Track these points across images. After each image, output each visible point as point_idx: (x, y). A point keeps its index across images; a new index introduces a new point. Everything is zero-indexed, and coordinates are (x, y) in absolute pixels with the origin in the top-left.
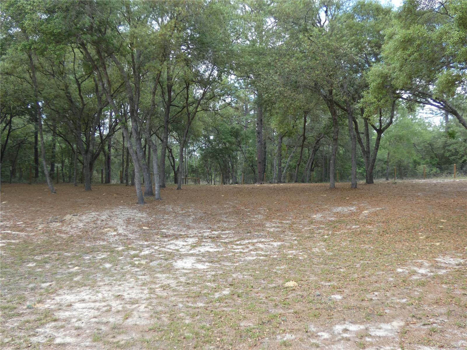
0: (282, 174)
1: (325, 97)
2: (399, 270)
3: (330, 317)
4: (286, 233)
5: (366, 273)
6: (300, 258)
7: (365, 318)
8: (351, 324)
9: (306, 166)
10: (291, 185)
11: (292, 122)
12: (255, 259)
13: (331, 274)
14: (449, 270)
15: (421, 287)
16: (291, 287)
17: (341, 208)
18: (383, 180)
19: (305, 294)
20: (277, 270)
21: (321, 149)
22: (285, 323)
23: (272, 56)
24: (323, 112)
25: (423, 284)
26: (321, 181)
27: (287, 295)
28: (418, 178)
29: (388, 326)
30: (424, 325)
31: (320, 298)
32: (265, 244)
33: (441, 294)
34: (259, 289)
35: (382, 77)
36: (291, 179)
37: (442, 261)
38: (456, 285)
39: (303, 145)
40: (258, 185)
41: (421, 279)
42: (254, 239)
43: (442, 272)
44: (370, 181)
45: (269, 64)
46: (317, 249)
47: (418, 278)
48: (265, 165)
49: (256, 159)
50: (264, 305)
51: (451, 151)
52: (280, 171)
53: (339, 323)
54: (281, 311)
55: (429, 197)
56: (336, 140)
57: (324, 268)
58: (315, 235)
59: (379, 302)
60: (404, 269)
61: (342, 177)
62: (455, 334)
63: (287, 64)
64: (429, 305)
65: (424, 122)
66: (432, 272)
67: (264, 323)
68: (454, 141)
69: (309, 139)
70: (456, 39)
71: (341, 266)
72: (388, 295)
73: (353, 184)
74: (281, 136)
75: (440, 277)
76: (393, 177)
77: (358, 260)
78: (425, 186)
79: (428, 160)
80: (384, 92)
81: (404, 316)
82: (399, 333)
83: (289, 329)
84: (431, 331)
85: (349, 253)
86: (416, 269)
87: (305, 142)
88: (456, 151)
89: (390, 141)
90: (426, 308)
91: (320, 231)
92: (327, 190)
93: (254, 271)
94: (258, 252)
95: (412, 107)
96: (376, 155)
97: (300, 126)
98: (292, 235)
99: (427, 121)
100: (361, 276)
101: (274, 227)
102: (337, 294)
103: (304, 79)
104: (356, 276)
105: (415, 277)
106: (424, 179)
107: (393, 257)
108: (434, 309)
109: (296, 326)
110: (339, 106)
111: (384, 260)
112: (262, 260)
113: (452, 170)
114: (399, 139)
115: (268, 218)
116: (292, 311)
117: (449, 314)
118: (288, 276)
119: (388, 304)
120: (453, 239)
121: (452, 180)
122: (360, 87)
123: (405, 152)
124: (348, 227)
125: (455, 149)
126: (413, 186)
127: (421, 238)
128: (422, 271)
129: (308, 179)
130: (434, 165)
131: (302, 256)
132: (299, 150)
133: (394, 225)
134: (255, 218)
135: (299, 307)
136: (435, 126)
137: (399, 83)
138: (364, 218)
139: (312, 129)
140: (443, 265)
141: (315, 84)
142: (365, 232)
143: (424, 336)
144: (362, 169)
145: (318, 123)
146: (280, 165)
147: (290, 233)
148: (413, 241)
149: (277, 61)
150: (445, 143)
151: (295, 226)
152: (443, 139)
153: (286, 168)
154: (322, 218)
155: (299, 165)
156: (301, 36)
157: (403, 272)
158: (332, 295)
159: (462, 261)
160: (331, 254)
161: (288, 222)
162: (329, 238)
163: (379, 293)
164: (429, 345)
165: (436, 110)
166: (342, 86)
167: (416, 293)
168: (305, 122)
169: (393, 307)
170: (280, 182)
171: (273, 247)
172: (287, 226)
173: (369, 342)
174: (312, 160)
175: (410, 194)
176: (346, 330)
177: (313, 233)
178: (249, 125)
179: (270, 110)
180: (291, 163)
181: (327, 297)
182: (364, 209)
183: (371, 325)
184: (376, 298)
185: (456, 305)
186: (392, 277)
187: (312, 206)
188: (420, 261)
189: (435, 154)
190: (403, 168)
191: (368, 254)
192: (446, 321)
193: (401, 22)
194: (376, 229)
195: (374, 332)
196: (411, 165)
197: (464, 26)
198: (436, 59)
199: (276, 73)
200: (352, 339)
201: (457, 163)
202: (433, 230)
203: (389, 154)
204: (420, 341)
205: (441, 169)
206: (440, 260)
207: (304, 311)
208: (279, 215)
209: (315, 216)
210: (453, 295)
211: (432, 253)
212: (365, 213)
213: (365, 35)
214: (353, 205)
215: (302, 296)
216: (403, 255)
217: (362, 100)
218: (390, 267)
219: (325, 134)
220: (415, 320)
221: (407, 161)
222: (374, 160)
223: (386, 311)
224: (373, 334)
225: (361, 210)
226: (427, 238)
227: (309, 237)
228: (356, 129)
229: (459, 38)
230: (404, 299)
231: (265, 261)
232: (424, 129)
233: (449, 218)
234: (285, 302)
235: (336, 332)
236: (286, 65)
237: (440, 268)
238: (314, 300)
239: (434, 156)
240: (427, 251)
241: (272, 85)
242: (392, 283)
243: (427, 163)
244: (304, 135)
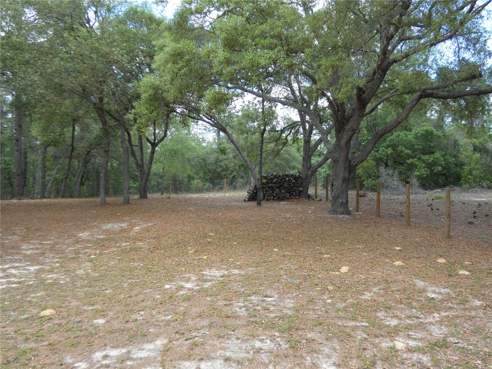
0: (45, 189)
1: (95, 104)
2: (167, 286)
3: (90, 344)
4: (46, 255)
5: (134, 293)
6: (61, 282)
7: (128, 340)
8: (112, 349)
9: (75, 179)
10: (56, 200)
11: (58, 130)
12: (5, 288)
13: (96, 296)
14: (214, 282)
15: (186, 302)
16: (48, 316)
17: (111, 224)
18: (158, 195)
19: (64, 322)
20: (33, 298)
21: (92, 161)
22: (37, 358)
23: (31, 53)
24: (94, 122)
25: (189, 298)
26: (92, 196)
27: (42, 325)
28: (192, 193)
29: (151, 346)
30: (186, 340)
31: (80, 324)
32: (19, 270)
33: (205, 307)
34: (7, 322)
35: (154, 88)
36: (58, 194)
37: (208, 274)
38: (219, 297)
39: (71, 156)
40: (16, 201)
41: (188, 293)
42: (5, 264)
43: (207, 285)
44: (143, 196)
45: (28, 62)
46: (82, 271)
47: (185, 292)
48: (25, 178)
49: (15, 171)
50: (12, 340)
51: (222, 167)
52: (44, 185)
53: (100, 349)
54: (33, 345)
55: (200, 211)
56: (107, 152)
57: (88, 291)
58: (81, 255)
59: (144, 322)
60: (172, 284)
61: (116, 192)
62: (215, 345)
63: (50, 64)
64: (193, 319)
65: (198, 137)
66: (198, 285)
67: (9, 362)
68: (225, 157)
69: (79, 150)
70: (222, 59)
71: (107, 288)
72: (154, 313)
73: (125, 199)
74: (46, 145)
75: (205, 290)
76: (168, 192)
77: (125, 280)
78: (198, 200)
79: (202, 175)
80: (156, 104)
81: (168, 334)
82: (161, 351)
83: (41, 365)
84: (192, 345)
85: (117, 273)
86: (183, 283)
87: (73, 153)
88: (227, 167)
89: (165, 156)
90: (190, 322)
91: (87, 250)
92: (97, 206)
93: (3, 302)
94: (9, 279)
95: (185, 122)
96: (150, 168)
97: (68, 134)
98: (54, 257)
99: (201, 136)
100: (128, 296)
101: (32, 249)
102: (100, 318)
103: (70, 82)
104: (122, 296)
105: (181, 293)
106: (198, 193)
107: (161, 273)
108: (197, 322)
109: (49, 359)
110: (111, 115)
111: (153, 277)
112: (13, 288)
113: (223, 185)
114: (174, 153)
115: (25, 239)
116: (47, 343)
117: (210, 326)
118: (45, 303)
119: (152, 323)
120: (219, 252)
121: (223, 195)
122: (133, 97)
123: (180, 167)
124: (118, 245)
125: (226, 165)
126: (186, 201)
127: (190, 252)
128: (189, 285)
129: (76, 193)
130: (207, 180)
131: (64, 279)
132: (67, 161)
133: (165, 240)
134: (8, 239)
135: (55, 338)
136: (209, 142)
137: (170, 96)
138: (135, 234)
139: (82, 138)
140: (209, 278)
141: (84, 90)
142: (135, 249)
143: (185, 351)
144: (137, 183)
145: (89, 133)
146: (44, 178)
147: (51, 255)
148: (183, 256)
149: (37, 59)
150: (217, 158)
151: (58, 246)
152: (215, 155)
153: (51, 182)
154: (90, 236)
155: (66, 178)
156: (65, 35)
157: (171, 288)
158: (95, 319)
159: (226, 272)
160: (97, 275)
161: (49, 242)
162: (96, 257)
163: (145, 312)
164: (189, 359)
165: (209, 127)
166: (114, 94)
167: (181, 308)
168: (74, 130)
169: (158, 325)
170: (43, 197)
171: (30, 273)
172: (49, 247)
173: (130, 365)
174: (82, 173)
175: (183, 208)
176: (106, 357)
177: (79, 253)
178: (6, 130)
179: (30, 115)
180: (58, 176)
181: (88, 322)
182: (136, 225)
183: (133, 347)
184: (141, 318)
185: (218, 316)
186: (160, 294)
187: (79, 223)
188: (187, 275)
189: (208, 169)
190: (178, 183)
191: (136, 272)
192: (207, 333)
193: (171, 35)
194: (146, 246)
195: (136, 355)
196: (186, 180)
197: (229, 47)
198: (205, 75)
199: (36, 73)
200: (112, 365)
201: (227, 178)
202: (201, 244)
203: (164, 168)
204: (181, 357)
205: (213, 183)
206: (206, 273)
207: (60, 341)
208: (39, 235)
209: (81, 235)
210: (215, 307)
211: (200, 267)
212: (137, 229)
213: (138, 43)
214: (124, 221)
215: (60, 325)
216: (173, 270)
217: (133, 111)
218: (158, 284)
219: (96, 145)
220: (178, 336)
221: (182, 176)
222: (148, 174)
223: (150, 330)
224: (135, 356)
225: (132, 226)
226: (196, 252)
227: (73, 258)
228: (130, 141)
229: (225, 58)
230: (170, 315)
231: (17, 289)
232: (197, 145)
233: (216, 232)
234: (39, 334)
235: (95, 360)
236: (48, 65)
237: (206, 281)
238: (73, 328)
239: (207, 171)
240: (195, 265)
241: (31, 86)
242: (159, 301)
243: (200, 178)
244: (72, 145)
